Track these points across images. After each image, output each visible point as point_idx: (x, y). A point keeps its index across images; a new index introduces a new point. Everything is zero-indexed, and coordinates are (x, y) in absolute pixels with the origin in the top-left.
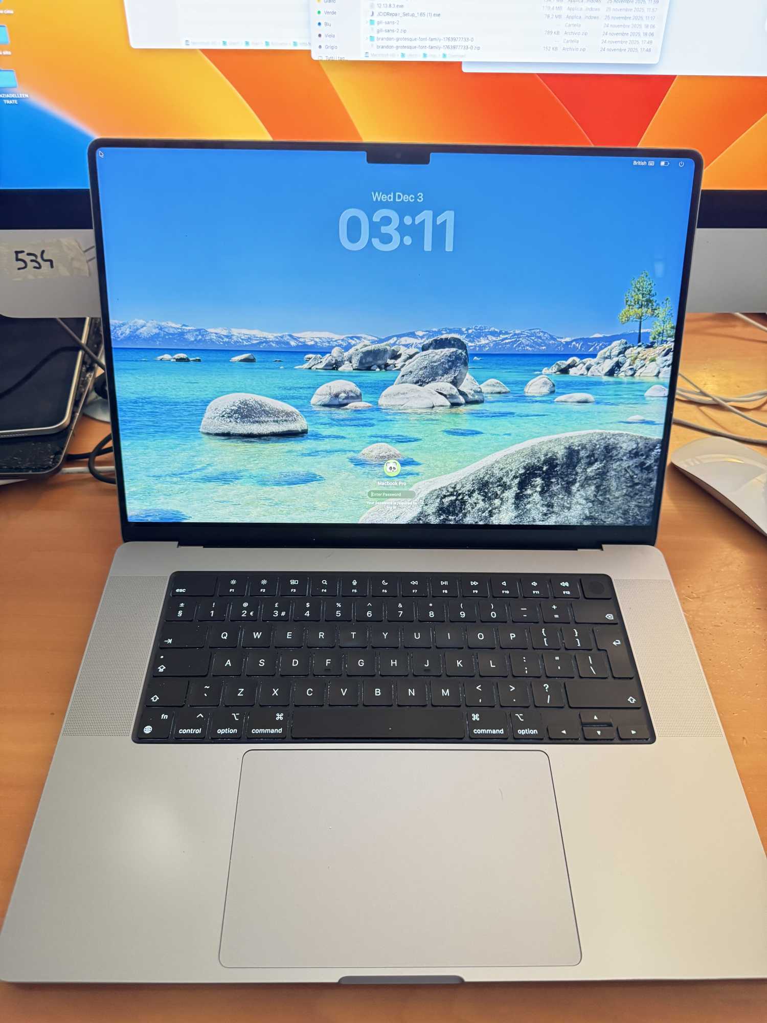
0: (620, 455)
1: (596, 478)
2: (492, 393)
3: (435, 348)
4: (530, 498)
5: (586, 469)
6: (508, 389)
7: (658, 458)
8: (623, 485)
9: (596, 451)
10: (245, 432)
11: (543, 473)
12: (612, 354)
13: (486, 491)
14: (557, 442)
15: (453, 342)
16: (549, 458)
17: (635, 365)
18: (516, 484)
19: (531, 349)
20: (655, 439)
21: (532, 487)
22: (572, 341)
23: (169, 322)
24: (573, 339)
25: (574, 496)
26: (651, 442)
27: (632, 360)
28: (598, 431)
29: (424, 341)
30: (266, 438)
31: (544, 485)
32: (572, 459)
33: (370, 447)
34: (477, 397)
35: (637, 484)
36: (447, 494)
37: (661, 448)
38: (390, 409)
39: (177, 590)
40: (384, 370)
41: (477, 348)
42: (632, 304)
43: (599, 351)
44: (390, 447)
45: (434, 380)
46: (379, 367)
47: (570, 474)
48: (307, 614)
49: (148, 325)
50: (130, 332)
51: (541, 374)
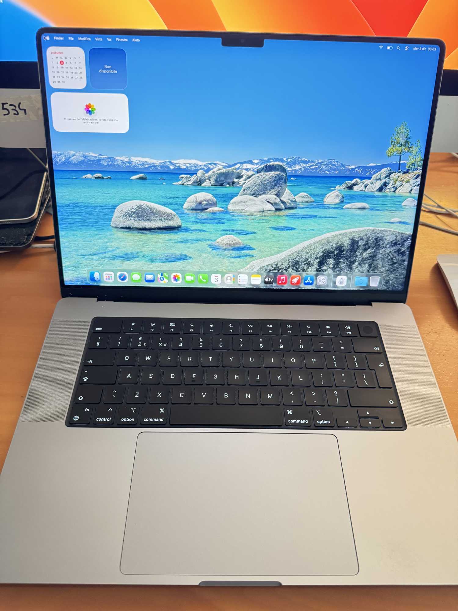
0: (385, 244)
1: (369, 259)
2: (302, 202)
3: (266, 171)
4: (325, 272)
5: (363, 253)
6: (313, 200)
7: (409, 247)
8: (386, 264)
9: (370, 242)
10: (140, 227)
11: (335, 256)
12: (382, 177)
13: (297, 267)
14: (344, 235)
15: (277, 168)
16: (339, 246)
17: (396, 185)
18: (317, 263)
19: (329, 173)
20: (408, 234)
21: (327, 265)
22: (355, 168)
23: (90, 153)
24: (356, 166)
25: (354, 271)
26: (405, 236)
27: (394, 182)
28: (371, 228)
29: (258, 167)
30: (154, 230)
31: (335, 264)
32: (353, 246)
33: (222, 237)
34: (292, 205)
35: (395, 263)
36: (271, 269)
37: (411, 240)
38: (235, 212)
39: (96, 329)
40: (231, 186)
41: (293, 172)
42: (396, 144)
43: (373, 175)
44: (235, 237)
45: (264, 193)
46: (229, 184)
47: (352, 256)
48: (181, 345)
49: (77, 154)
50: (65, 159)
51: (335, 190)
